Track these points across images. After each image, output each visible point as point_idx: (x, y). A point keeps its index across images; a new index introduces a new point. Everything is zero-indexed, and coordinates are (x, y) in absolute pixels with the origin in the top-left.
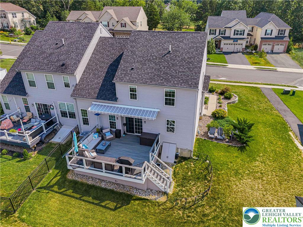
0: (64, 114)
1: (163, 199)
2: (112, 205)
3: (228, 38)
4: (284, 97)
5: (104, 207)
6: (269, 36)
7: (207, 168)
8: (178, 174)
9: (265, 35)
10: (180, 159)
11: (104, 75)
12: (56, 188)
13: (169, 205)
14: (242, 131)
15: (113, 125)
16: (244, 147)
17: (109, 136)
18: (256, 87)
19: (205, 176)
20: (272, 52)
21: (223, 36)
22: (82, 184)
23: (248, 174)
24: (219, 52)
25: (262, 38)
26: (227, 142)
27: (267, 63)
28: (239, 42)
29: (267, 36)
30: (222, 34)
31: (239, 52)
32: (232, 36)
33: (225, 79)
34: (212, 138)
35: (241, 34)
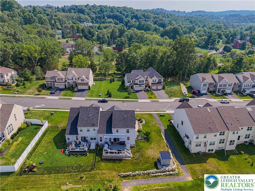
0: (92, 139)
1: (130, 158)
2: (118, 162)
3: (137, 84)
4: (160, 117)
5: (116, 163)
6: (155, 82)
7: (139, 149)
8: (132, 152)
9: (153, 82)
10: (132, 147)
11: (106, 125)
12: (101, 161)
13: (132, 159)
14: (147, 136)
15: (110, 140)
16: (148, 141)
17: (110, 144)
18: (151, 114)
19: (139, 151)
20: (157, 90)
21: (134, 83)
22: (108, 159)
23: (150, 148)
24: (133, 91)
25: (152, 83)
26: (143, 140)
27: (155, 97)
28: (142, 86)
29: (154, 82)
30: (134, 82)
31: (143, 90)
32: (138, 83)
33: (139, 109)
34: (139, 139)
35: (142, 82)
